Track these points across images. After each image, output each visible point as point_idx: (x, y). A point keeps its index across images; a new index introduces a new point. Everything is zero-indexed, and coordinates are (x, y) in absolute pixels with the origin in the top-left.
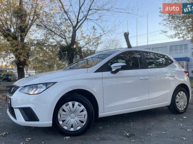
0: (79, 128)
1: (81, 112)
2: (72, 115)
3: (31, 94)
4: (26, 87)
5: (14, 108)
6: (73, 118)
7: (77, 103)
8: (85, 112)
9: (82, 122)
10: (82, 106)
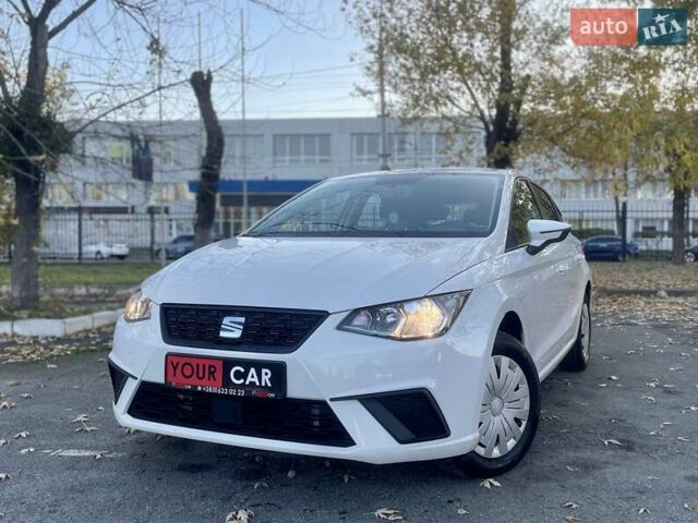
0: (511, 444)
1: (517, 389)
2: (496, 402)
3: (404, 336)
4: (356, 312)
5: (332, 400)
6: (499, 413)
7: (505, 361)
8: (525, 388)
9: (518, 421)
10: (518, 368)
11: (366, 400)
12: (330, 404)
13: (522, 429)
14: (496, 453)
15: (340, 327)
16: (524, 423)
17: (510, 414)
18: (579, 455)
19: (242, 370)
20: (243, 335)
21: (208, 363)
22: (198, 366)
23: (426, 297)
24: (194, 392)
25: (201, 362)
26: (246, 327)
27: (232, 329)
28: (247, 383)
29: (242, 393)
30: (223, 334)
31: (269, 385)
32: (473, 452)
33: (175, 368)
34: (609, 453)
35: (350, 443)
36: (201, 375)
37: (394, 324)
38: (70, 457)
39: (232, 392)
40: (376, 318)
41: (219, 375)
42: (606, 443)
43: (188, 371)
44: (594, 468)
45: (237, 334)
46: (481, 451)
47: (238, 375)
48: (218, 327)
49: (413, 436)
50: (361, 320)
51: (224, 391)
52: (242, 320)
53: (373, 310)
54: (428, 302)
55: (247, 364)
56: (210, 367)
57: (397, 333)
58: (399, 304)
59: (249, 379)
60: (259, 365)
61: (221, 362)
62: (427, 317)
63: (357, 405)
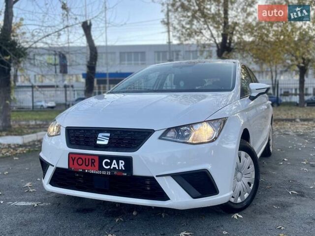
1: (249, 168)
2: (239, 175)
3: (194, 142)
4: (169, 130)
5: (157, 176)
6: (240, 180)
7: (243, 153)
8: (252, 167)
9: (249, 184)
10: (249, 157)
11: (175, 176)
12: (157, 178)
13: (251, 188)
14: (239, 200)
15: (160, 138)
16: (252, 185)
17: (245, 180)
18: (278, 199)
19: (109, 161)
20: (109, 142)
21: (91, 157)
22: (85, 159)
23: (205, 121)
24: (83, 173)
25: (87, 157)
26: (111, 138)
27: (103, 140)
28: (112, 168)
29: (109, 173)
30: (98, 142)
31: (123, 169)
32: (230, 201)
33: (73, 161)
34: (292, 198)
35: (167, 199)
36: (87, 164)
37: (188, 136)
38: (21, 206)
39: (104, 173)
40: (179, 133)
41: (97, 164)
42: (290, 193)
43: (80, 162)
44: (287, 206)
45: (106, 142)
46: (232, 200)
47: (107, 164)
48: (96, 139)
49: (200, 195)
50: (171, 134)
51: (99, 172)
52: (108, 135)
53: (177, 128)
54: (205, 124)
55: (112, 158)
56: (92, 159)
57: (190, 140)
58: (190, 125)
59: (113, 166)
60: (118, 159)
61: (98, 157)
62: (205, 132)
63: (170, 178)
